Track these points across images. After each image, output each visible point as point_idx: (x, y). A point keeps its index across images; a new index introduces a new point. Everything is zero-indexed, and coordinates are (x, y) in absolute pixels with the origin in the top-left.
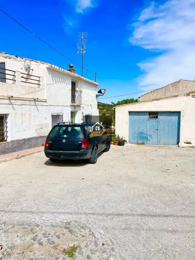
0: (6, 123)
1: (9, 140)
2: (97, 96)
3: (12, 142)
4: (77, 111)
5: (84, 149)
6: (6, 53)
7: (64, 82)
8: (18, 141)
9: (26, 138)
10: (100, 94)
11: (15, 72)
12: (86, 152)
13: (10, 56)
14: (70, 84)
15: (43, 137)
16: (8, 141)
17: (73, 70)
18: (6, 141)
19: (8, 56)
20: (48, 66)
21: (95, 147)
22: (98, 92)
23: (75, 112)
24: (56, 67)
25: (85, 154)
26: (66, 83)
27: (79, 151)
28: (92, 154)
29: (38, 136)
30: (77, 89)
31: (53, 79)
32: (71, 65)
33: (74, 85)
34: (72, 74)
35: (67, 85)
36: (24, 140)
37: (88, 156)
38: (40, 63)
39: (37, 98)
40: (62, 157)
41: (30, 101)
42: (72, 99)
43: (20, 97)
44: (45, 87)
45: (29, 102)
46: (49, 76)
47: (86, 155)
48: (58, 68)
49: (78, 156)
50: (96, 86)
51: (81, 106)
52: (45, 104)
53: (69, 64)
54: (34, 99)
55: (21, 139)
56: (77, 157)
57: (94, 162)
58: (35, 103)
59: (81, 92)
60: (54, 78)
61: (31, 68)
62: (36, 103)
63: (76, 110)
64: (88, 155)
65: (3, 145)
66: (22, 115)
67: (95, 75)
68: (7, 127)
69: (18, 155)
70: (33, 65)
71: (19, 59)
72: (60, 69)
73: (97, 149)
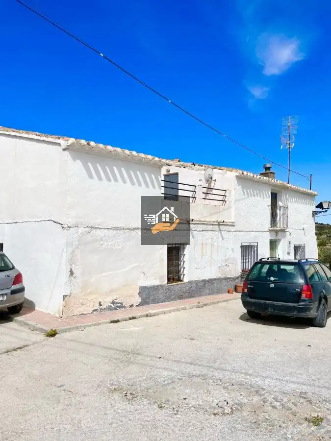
0: (184, 255)
1: (186, 280)
2: (314, 213)
3: (190, 282)
4: (280, 240)
5: (304, 300)
6: (179, 161)
7: (260, 195)
8: (197, 282)
9: (207, 279)
10: (320, 210)
11: (196, 186)
12: (308, 305)
13: (185, 164)
14: (269, 196)
15: (229, 278)
16: (184, 281)
17: (271, 173)
18: (182, 281)
19: (182, 164)
20: (238, 174)
21: (323, 301)
22: (317, 207)
23: (276, 241)
24: (249, 174)
25: (306, 309)
26: (263, 196)
27: (297, 304)
28: (318, 309)
29: (222, 277)
30: (280, 203)
31: (244, 193)
32: (268, 166)
33: (274, 197)
34: (273, 181)
35: (264, 198)
36: (204, 281)
37: (312, 313)
38: (226, 170)
39: (222, 221)
40: (270, 311)
41: (213, 225)
42: (271, 221)
43: (202, 220)
44: (233, 205)
45: (211, 226)
46: (239, 188)
47: (309, 312)
48: (252, 175)
49: (296, 311)
50: (312, 196)
51: (287, 230)
52: (231, 229)
53: (264, 165)
54: (218, 223)
55: (201, 279)
56: (294, 313)
57: (321, 325)
58: (219, 228)
59: (286, 208)
60: (245, 191)
61: (213, 179)
62: (221, 227)
63: (278, 237)
64: (312, 311)
65: (179, 285)
66: (202, 245)
67: (310, 178)
68: (184, 262)
69: (199, 303)
70: (217, 173)
71: (197, 167)
72: (255, 176)
73: (327, 304)
